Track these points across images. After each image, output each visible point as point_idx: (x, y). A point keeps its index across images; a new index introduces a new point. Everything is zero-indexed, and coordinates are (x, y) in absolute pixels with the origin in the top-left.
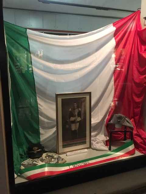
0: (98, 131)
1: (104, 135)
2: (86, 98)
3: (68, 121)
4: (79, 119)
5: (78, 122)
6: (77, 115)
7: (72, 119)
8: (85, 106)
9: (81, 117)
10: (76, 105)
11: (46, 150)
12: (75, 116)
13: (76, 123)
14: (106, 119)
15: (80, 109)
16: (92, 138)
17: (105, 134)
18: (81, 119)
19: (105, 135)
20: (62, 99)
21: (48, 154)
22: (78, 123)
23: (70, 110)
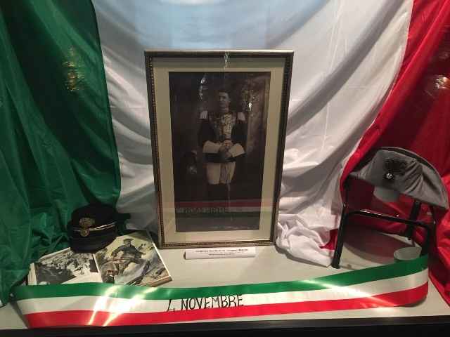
0: (308, 195)
1: (332, 209)
2: (269, 74)
3: (195, 152)
4: (237, 150)
5: (232, 159)
6: (229, 136)
7: (211, 147)
8: (262, 108)
9: (244, 145)
10: (225, 98)
11: (129, 226)
12: (222, 139)
13: (225, 162)
14: (347, 158)
15: (242, 117)
16: (282, 216)
17: (335, 207)
18: (245, 150)
19: (334, 211)
20: (170, 73)
21: (129, 240)
22: (234, 163)
23: (204, 115)
